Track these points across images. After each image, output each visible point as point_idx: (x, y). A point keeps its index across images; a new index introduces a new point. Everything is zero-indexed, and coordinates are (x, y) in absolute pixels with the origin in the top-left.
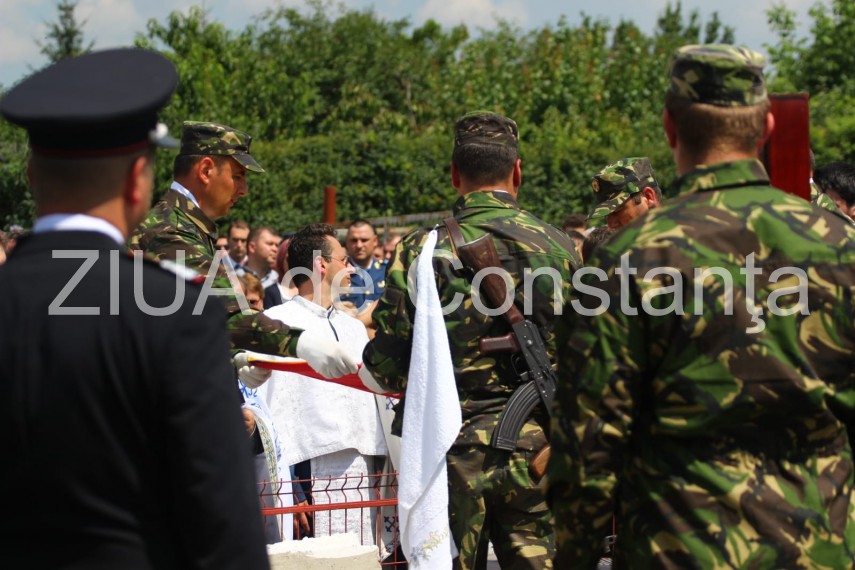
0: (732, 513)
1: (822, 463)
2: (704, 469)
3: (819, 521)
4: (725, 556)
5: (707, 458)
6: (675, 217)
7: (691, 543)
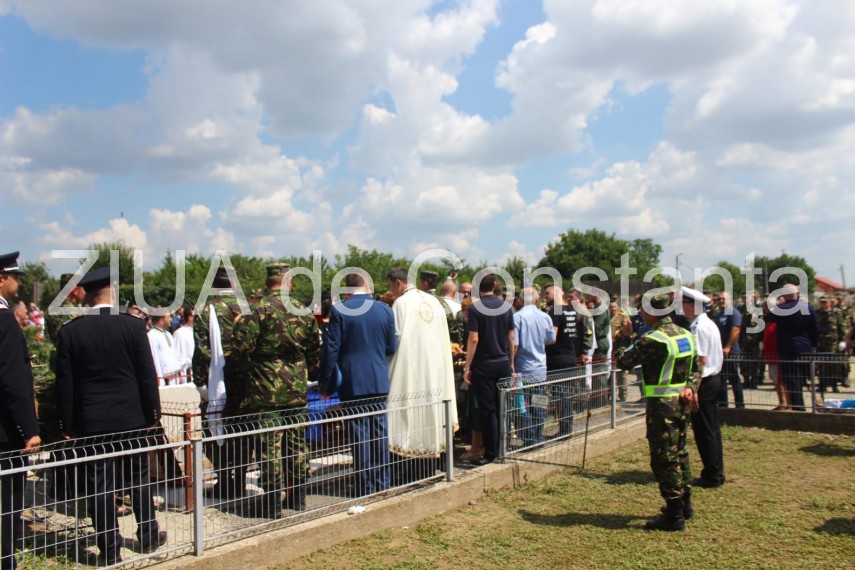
0: (275, 376)
1: (298, 363)
2: (269, 364)
3: (297, 377)
4: (274, 386)
5: (270, 362)
6: (269, 300)
7: (266, 383)
